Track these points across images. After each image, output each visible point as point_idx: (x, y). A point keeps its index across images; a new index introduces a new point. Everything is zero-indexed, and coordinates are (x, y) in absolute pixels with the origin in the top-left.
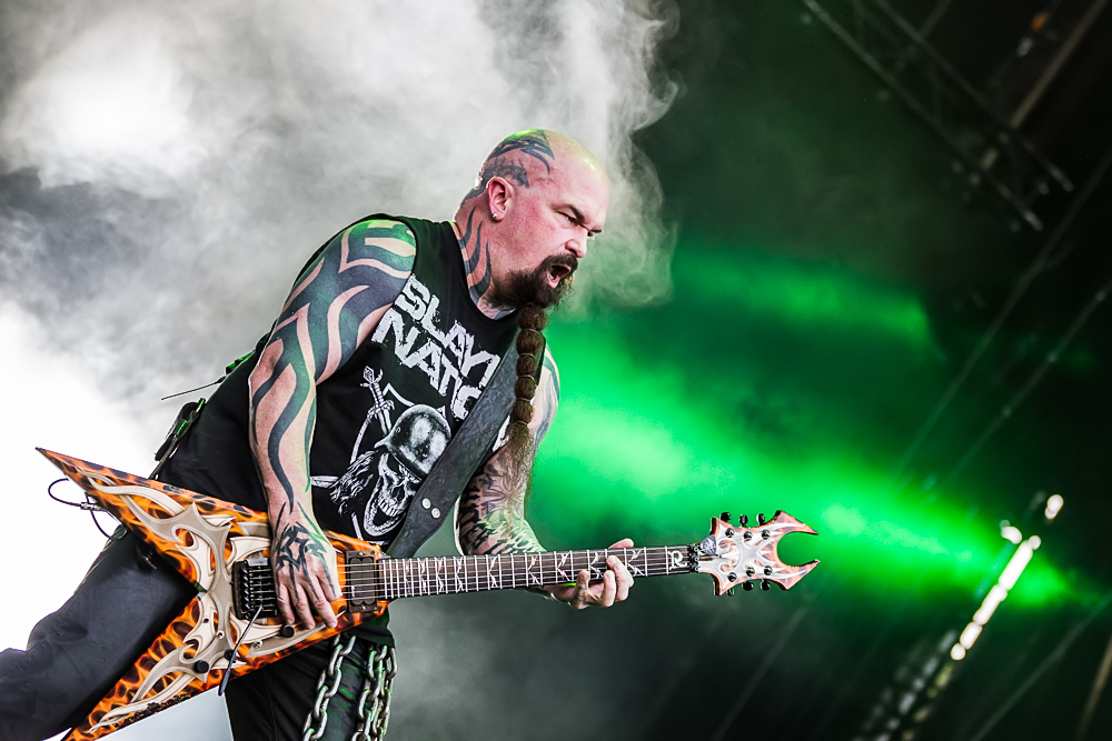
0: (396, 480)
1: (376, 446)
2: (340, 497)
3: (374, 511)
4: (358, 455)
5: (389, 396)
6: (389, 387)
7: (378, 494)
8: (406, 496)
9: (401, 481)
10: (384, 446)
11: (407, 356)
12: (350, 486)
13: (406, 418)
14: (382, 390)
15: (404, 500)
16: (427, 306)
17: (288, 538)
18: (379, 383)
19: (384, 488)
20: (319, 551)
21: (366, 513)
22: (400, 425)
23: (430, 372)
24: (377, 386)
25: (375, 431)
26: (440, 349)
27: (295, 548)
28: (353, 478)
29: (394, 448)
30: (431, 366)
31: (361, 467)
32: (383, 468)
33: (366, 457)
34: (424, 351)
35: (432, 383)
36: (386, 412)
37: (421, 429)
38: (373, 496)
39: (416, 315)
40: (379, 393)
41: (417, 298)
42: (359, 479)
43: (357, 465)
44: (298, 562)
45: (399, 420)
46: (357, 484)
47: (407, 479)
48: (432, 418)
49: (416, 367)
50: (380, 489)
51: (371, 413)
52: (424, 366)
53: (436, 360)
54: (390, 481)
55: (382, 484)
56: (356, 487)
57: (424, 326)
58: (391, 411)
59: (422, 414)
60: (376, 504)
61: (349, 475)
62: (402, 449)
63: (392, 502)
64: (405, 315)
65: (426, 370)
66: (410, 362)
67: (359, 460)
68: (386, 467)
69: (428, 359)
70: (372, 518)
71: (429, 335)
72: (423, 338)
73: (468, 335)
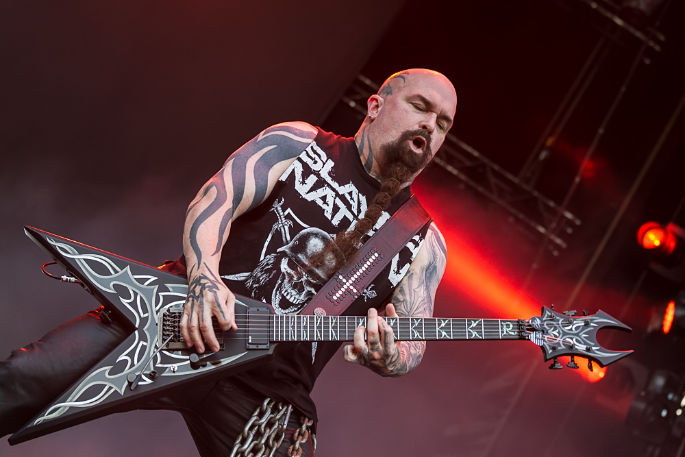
0: (295, 278)
1: (278, 250)
2: (252, 285)
3: (278, 297)
4: (266, 255)
5: (288, 217)
6: (289, 210)
7: (281, 285)
8: (306, 290)
9: (299, 278)
10: (284, 252)
11: (308, 193)
12: (259, 277)
13: (303, 235)
14: (284, 211)
15: (304, 293)
16: (324, 164)
17: (195, 284)
18: (281, 206)
19: (286, 281)
20: (214, 289)
21: (273, 297)
22: (298, 239)
23: (324, 207)
24: (279, 208)
25: (278, 240)
26: (334, 194)
27: (198, 289)
28: (261, 272)
29: (293, 254)
30: (325, 203)
31: (267, 265)
32: (284, 266)
33: (271, 258)
34: (321, 192)
35: (325, 214)
36: (286, 228)
37: (315, 245)
38: (277, 285)
39: (314, 167)
40: (282, 214)
41: (316, 156)
42: (266, 273)
43: (265, 262)
44: (198, 297)
45: (298, 236)
46: (264, 276)
47: (305, 278)
48: (324, 239)
49: (313, 202)
50: (283, 281)
51: (275, 227)
52: (320, 202)
53: (330, 200)
54: (291, 277)
55: (284, 278)
56: (263, 278)
57: (322, 175)
58: (290, 227)
59: (316, 235)
60: (280, 292)
61: (259, 269)
62: (300, 256)
63: (294, 293)
64: (305, 165)
65: (321, 205)
66: (309, 197)
67: (265, 258)
68: (286, 267)
69: (324, 198)
70: (278, 302)
71: (325, 182)
72: (320, 183)
73: (360, 195)
